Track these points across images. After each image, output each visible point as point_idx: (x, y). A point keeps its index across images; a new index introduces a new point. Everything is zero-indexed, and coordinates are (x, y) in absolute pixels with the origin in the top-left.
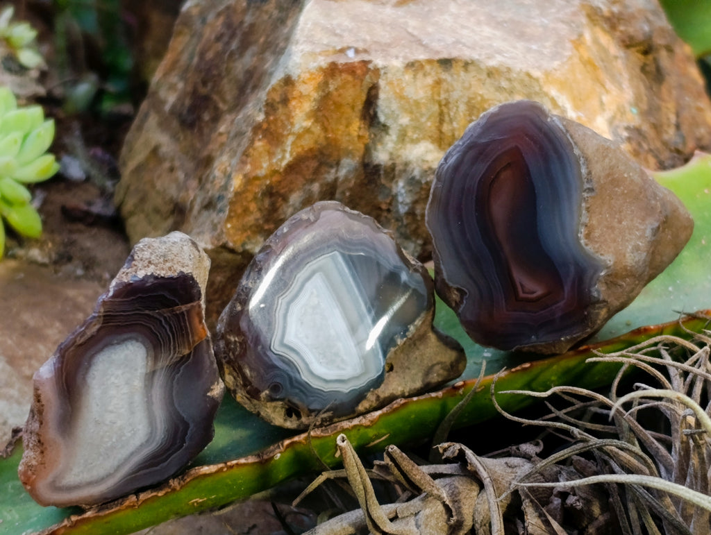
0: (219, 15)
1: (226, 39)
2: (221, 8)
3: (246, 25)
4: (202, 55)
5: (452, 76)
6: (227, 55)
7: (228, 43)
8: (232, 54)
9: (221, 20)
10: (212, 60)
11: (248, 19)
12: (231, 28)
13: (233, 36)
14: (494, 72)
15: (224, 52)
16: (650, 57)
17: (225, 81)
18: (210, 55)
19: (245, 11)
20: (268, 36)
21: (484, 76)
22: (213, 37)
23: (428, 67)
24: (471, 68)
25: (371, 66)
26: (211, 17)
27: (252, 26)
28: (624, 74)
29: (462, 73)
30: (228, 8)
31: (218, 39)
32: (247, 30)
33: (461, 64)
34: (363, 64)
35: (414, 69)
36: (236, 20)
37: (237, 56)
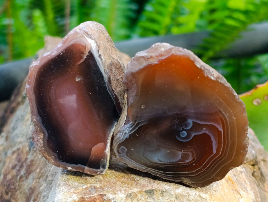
0: (14, 153)
1: (18, 168)
2: (15, 149)
3: (29, 160)
4: (5, 176)
5: (154, 200)
6: (19, 177)
7: (19, 171)
8: (21, 177)
9: (15, 155)
10: (11, 180)
11: (30, 157)
12: (20, 162)
13: (22, 166)
14: (179, 195)
15: (17, 176)
16: (256, 167)
17: (18, 192)
18: (9, 177)
19: (28, 153)
20: (41, 169)
21: (174, 199)
22: (11, 166)
23: (139, 196)
24: (165, 194)
25: (105, 198)
26: (9, 153)
27: (32, 161)
28: (247, 182)
29: (160, 198)
30: (18, 149)
31: (14, 168)
32: (29, 163)
33: (159, 192)
34: (100, 196)
35: (131, 197)
36: (23, 157)
37: (24, 178)
